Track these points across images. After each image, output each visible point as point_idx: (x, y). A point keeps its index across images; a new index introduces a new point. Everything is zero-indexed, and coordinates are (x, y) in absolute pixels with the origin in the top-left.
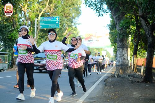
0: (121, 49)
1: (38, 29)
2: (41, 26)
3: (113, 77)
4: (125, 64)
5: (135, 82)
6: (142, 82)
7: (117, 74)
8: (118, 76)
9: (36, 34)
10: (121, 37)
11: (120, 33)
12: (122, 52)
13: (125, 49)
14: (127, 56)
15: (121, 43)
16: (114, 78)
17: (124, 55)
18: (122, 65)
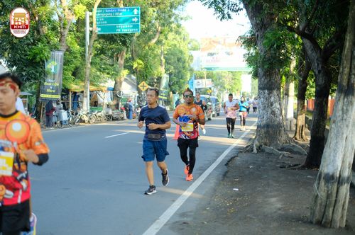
0: (266, 91)
1: (93, 35)
2: (100, 29)
3: (248, 151)
4: (276, 123)
5: (290, 166)
6: (303, 167)
7: (258, 144)
8: (260, 149)
9: (89, 46)
10: (266, 67)
11: (265, 58)
12: (268, 99)
13: (275, 92)
14: (278, 106)
15: (266, 78)
16: (249, 154)
17: (272, 105)
18: (267, 126)
